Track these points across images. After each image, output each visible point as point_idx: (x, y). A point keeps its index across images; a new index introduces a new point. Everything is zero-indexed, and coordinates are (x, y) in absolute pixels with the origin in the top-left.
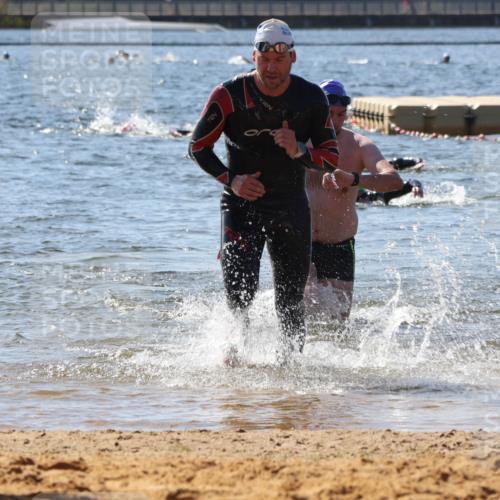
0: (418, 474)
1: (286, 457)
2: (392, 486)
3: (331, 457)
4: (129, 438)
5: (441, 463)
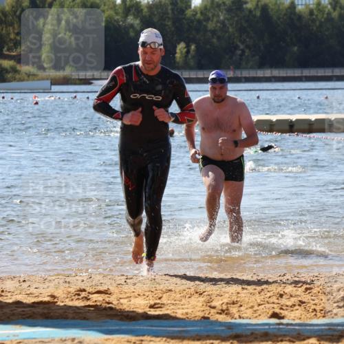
0: (269, 295)
2: (256, 300)
5: (280, 289)
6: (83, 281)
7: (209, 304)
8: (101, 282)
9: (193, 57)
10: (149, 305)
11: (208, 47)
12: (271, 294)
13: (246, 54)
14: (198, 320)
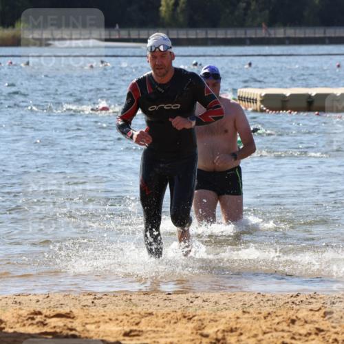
0: (277, 320)
1: (196, 310)
2: (261, 327)
3: (224, 310)
4: (101, 298)
5: (291, 313)
6: (38, 301)
7: (200, 332)
8: (61, 302)
9: (183, 11)
10: (123, 332)
12: (280, 319)
13: (252, 8)
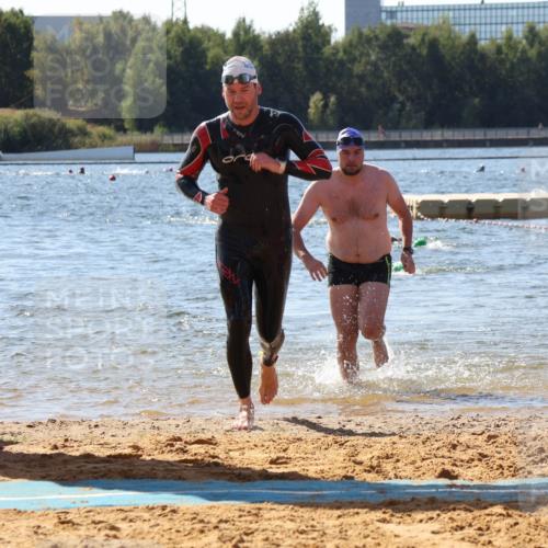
2: (419, 453)
5: (452, 437)
6: (178, 426)
7: (352, 458)
9: (333, 113)
10: (269, 459)
11: (354, 98)
12: (440, 444)
13: (408, 108)
14: (338, 481)
